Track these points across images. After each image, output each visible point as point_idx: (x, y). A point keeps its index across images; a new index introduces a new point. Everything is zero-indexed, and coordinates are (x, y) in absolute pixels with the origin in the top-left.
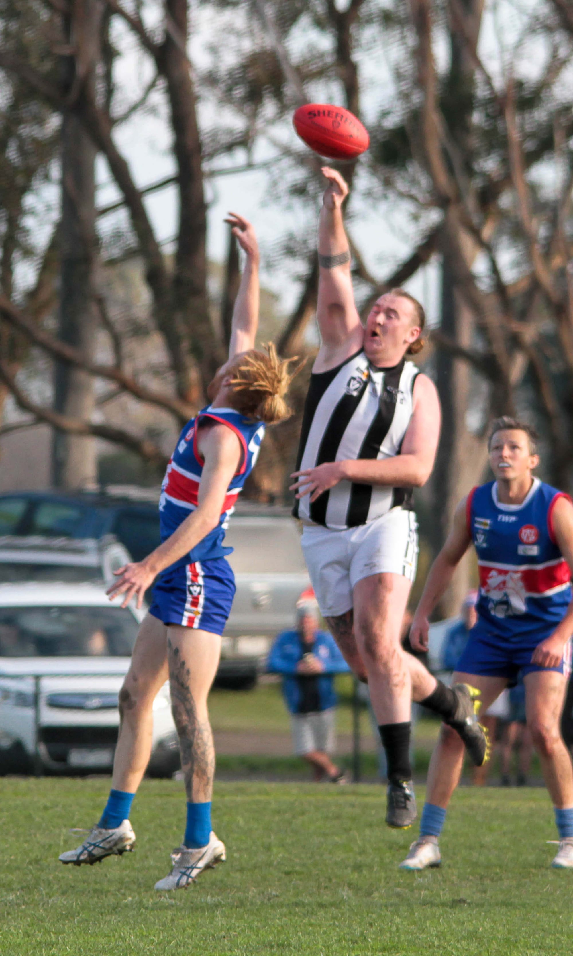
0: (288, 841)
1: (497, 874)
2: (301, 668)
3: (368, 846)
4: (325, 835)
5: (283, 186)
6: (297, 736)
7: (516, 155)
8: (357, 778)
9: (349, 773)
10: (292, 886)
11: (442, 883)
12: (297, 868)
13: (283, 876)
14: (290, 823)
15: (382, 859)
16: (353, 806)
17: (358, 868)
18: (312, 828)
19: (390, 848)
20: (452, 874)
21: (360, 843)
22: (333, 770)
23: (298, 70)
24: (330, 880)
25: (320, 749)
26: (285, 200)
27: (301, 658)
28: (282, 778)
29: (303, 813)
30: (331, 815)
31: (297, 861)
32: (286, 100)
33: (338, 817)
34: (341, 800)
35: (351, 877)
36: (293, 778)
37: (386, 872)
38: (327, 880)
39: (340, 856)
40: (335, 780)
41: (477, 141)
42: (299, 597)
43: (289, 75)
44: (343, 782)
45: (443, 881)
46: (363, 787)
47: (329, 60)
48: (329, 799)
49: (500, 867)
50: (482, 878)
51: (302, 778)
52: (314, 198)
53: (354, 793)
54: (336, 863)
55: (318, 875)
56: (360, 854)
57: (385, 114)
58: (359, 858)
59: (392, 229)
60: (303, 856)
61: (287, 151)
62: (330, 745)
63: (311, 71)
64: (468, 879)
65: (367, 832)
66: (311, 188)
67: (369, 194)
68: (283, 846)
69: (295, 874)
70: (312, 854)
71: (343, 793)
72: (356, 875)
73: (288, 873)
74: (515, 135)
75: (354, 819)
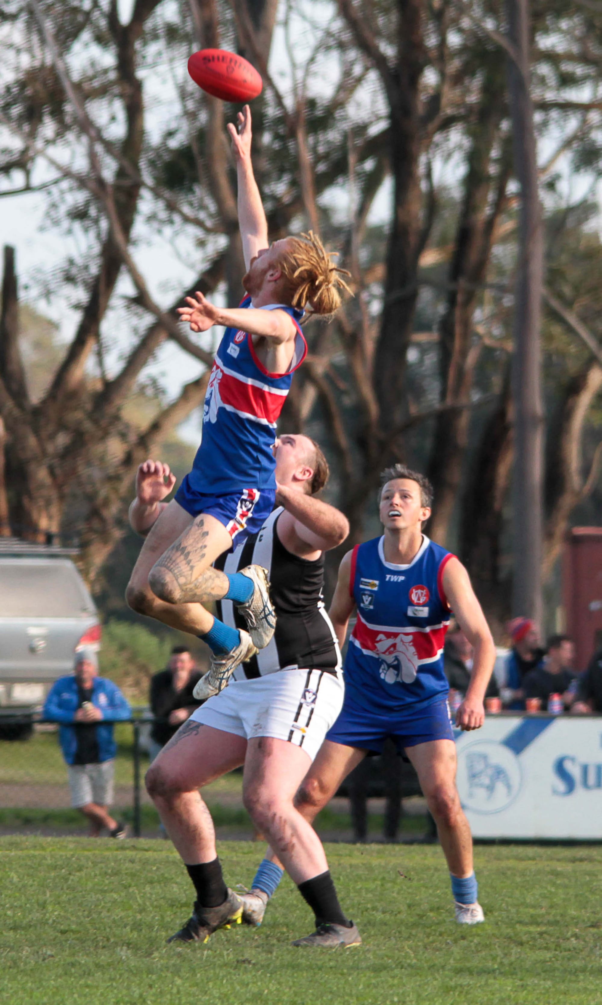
0: (64, 898)
1: (283, 933)
2: (79, 716)
3: (148, 904)
4: (103, 892)
5: (63, 209)
6: (74, 788)
7: (307, 178)
8: (136, 832)
9: (128, 827)
10: (68, 945)
11: (226, 943)
12: (73, 927)
13: (59, 935)
14: (67, 880)
15: (162, 917)
16: (132, 861)
17: (137, 926)
18: (90, 884)
19: (172, 906)
20: (237, 934)
21: (140, 901)
22: (112, 825)
23: (78, 86)
24: (108, 940)
25: (98, 802)
26: (66, 223)
27: (80, 706)
28: (59, 833)
29: (80, 869)
30: (110, 871)
31: (73, 919)
32: (68, 119)
33: (116, 873)
34: (120, 854)
35: (131, 936)
36: (71, 833)
37: (167, 931)
38: (105, 939)
39: (119, 913)
40: (114, 834)
41: (267, 163)
42: (78, 643)
43: (70, 93)
44: (122, 836)
45: (227, 941)
46: (143, 842)
47: (112, 75)
48: (107, 853)
49: (287, 926)
50: (267, 937)
51: (80, 832)
52: (96, 221)
53: (134, 848)
54: (114, 921)
55: (95, 934)
56: (140, 912)
57: (170, 134)
58: (139, 917)
59: (178, 255)
60: (80, 914)
61: (67, 174)
62: (109, 798)
63: (93, 87)
64: (253, 939)
65: (148, 888)
66: (93, 211)
67: (152, 218)
68: (59, 903)
69: (71, 934)
70: (90, 912)
71: (123, 848)
72: (135, 934)
73: (63, 932)
74: (307, 157)
75: (133, 875)
